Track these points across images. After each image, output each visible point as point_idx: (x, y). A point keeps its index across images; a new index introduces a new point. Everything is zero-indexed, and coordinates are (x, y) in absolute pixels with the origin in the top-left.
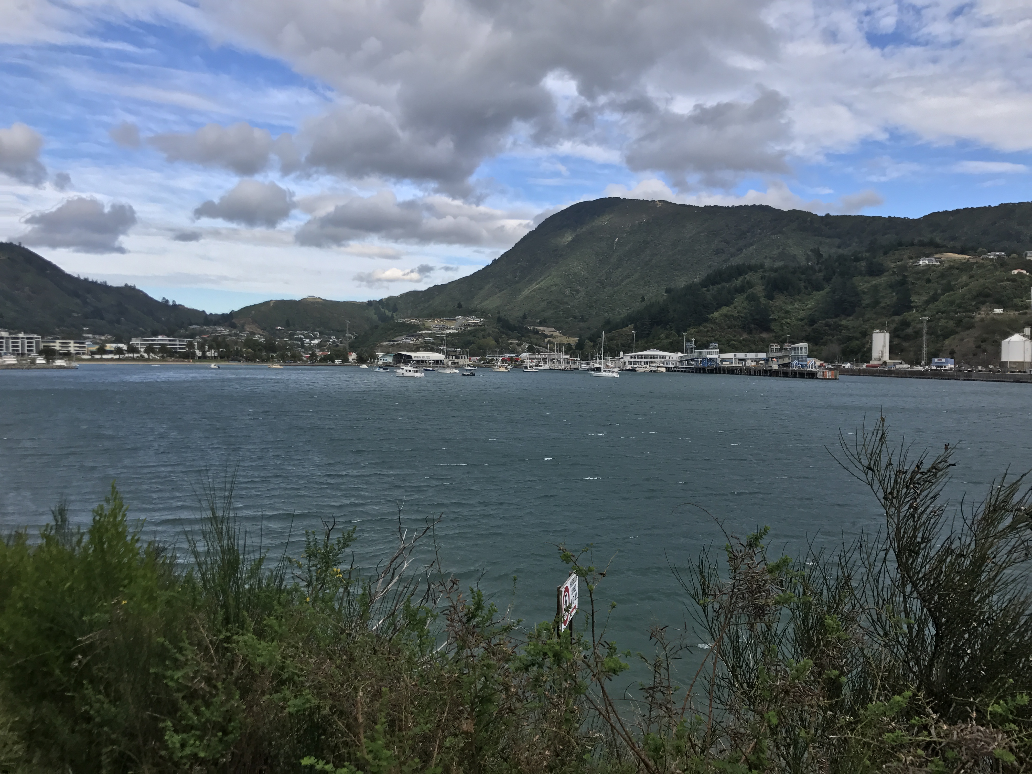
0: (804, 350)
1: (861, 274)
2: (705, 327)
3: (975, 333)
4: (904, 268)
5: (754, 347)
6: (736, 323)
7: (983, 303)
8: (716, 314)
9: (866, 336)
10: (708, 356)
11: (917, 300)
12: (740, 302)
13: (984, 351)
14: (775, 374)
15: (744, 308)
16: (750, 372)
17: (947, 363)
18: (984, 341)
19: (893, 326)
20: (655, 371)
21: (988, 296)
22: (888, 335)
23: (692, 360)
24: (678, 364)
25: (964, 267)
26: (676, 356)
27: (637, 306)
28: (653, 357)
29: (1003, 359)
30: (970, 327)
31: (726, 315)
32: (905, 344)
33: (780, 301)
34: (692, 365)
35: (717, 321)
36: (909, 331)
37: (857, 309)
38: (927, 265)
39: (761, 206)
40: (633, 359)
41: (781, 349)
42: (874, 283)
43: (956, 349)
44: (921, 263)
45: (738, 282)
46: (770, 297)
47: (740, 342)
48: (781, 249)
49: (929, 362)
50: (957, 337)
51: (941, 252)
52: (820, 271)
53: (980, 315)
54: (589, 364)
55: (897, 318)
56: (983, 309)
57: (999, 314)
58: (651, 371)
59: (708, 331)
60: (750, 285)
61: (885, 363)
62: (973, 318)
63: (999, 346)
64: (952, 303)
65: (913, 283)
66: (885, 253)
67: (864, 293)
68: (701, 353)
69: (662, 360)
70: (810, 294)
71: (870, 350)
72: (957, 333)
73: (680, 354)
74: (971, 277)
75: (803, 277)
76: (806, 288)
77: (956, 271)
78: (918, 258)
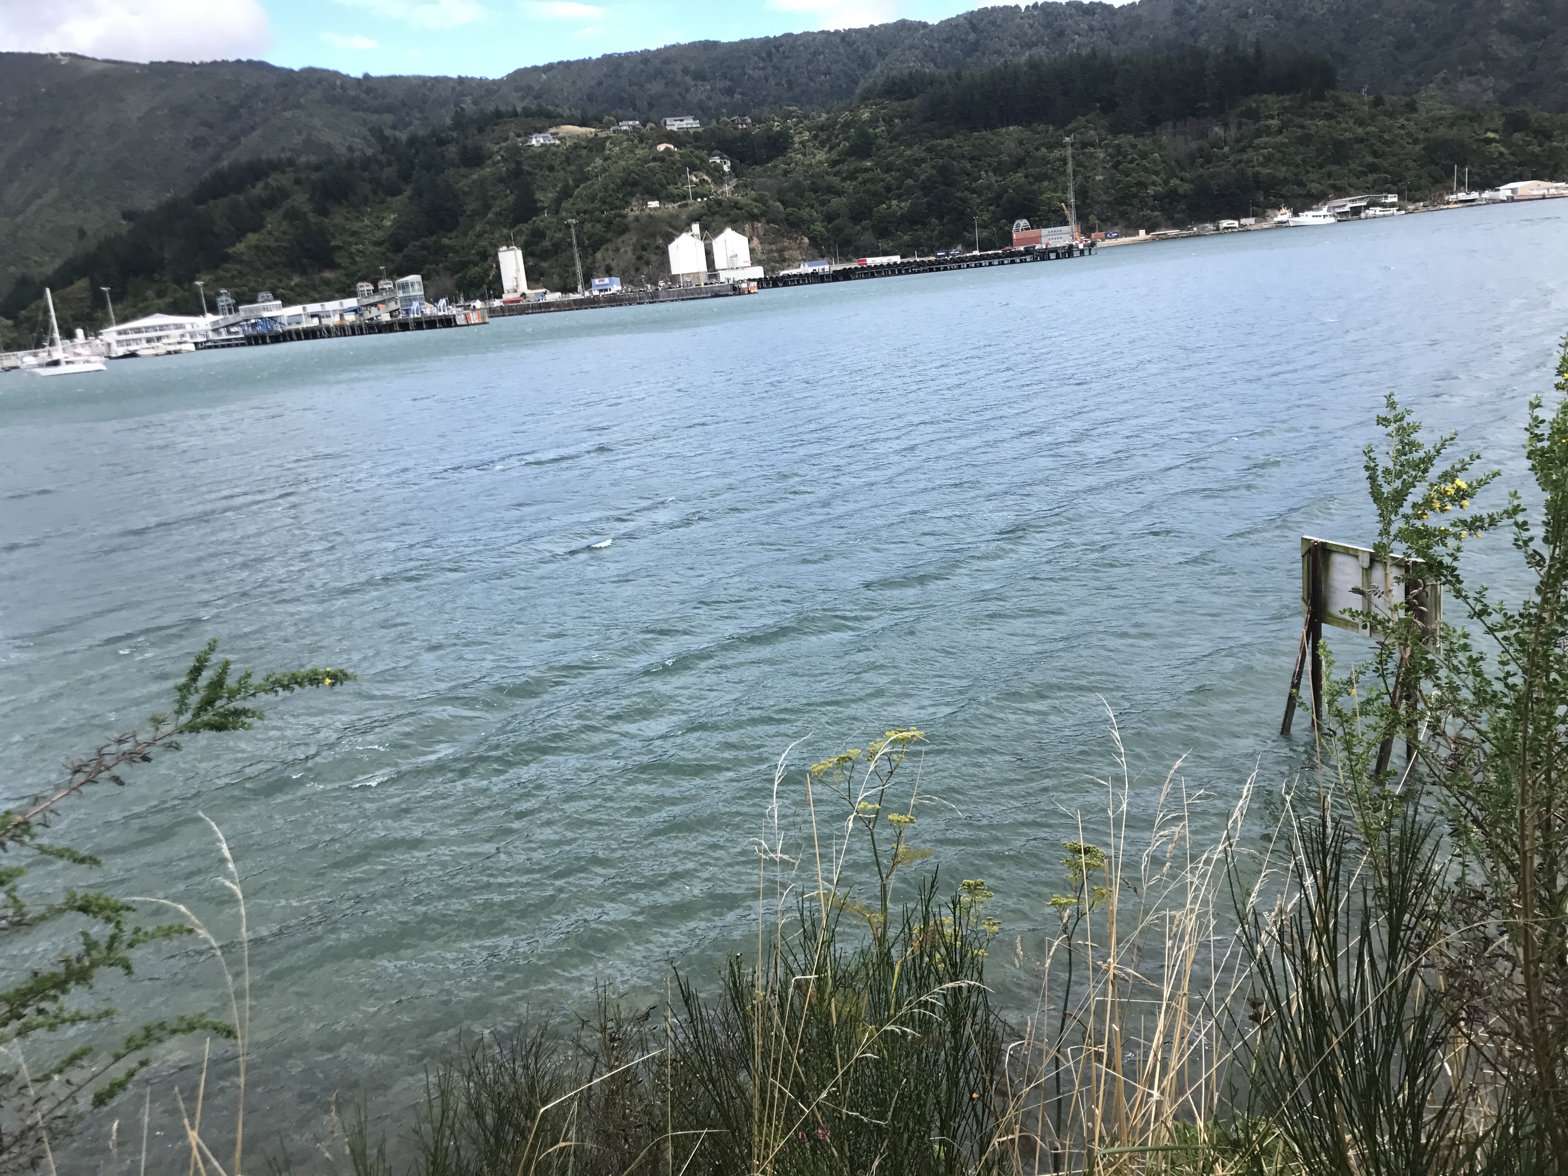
0: (416, 287)
1: (452, 164)
2: (227, 270)
3: (632, 238)
4: (516, 151)
6: (277, 259)
7: (633, 195)
8: (240, 247)
9: (490, 259)
10: (266, 314)
11: (545, 197)
12: (273, 222)
13: (648, 263)
14: (388, 328)
15: (284, 233)
16: (342, 331)
17: (611, 283)
18: (644, 249)
19: (522, 239)
21: (635, 184)
22: (519, 253)
23: (233, 325)
24: (212, 336)
25: (596, 146)
27: (70, 249)
29: (675, 271)
30: (624, 230)
31: (257, 247)
32: (545, 265)
33: (338, 217)
34: (236, 333)
35: (245, 258)
36: (547, 243)
37: (461, 219)
38: (542, 145)
39: (250, 63)
40: (123, 337)
41: (376, 291)
42: (475, 177)
43: (613, 264)
44: (534, 142)
45: (258, 190)
46: (323, 212)
47: (292, 289)
48: (305, 134)
49: (588, 285)
50: (610, 246)
51: (557, 125)
52: (389, 164)
53: (633, 211)
55: (525, 227)
56: (634, 203)
57: (655, 209)
58: (169, 353)
59: (233, 277)
61: (523, 295)
62: (625, 217)
63: (665, 253)
64: (592, 199)
65: (530, 173)
66: (481, 130)
67: (465, 194)
68: (251, 310)
69: (181, 331)
70: (382, 202)
71: (498, 277)
72: (608, 241)
73: (210, 318)
74: (606, 159)
75: (366, 175)
76: (375, 193)
77: (584, 152)
78: (528, 134)
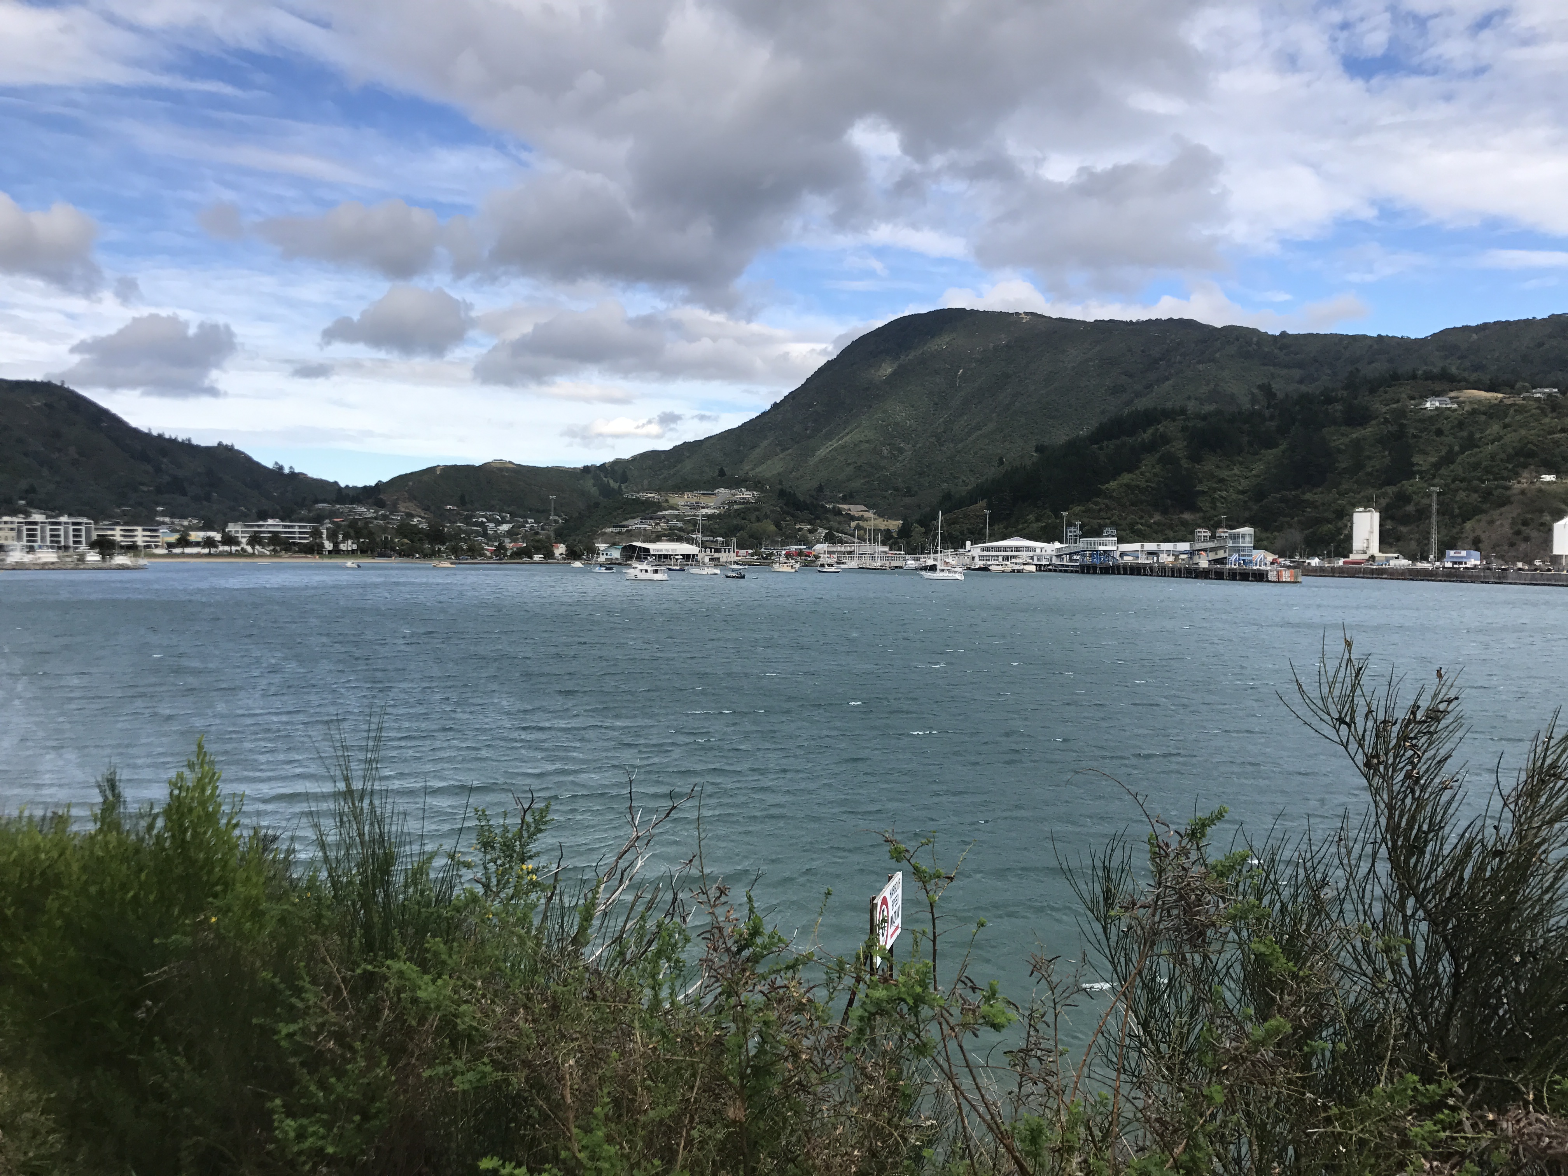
0: (1247, 539)
1: (1335, 422)
2: (1096, 504)
3: (1512, 511)
4: (1402, 413)
5: (1171, 534)
6: (1143, 498)
7: (1525, 466)
8: (1113, 484)
9: (1344, 517)
10: (1101, 548)
11: (1424, 462)
12: (1149, 466)
13: (1527, 539)
14: (1203, 574)
15: (1156, 475)
16: (1164, 572)
17: (1468, 557)
18: (1525, 523)
19: (1384, 502)
20: (1019, 571)
21: (1531, 455)
22: (1376, 516)
23: (1075, 553)
24: (1055, 561)
25: (1494, 412)
26: (1050, 549)
27: (992, 472)
28: (1017, 549)
29: (1556, 552)
30: (1505, 502)
31: (1128, 486)
32: (1403, 529)
33: (1210, 464)
34: (1076, 561)
35: (1114, 494)
36: (1410, 508)
37: (1329, 475)
38: (1437, 408)
39: (1181, 321)
40: (985, 553)
41: (1213, 537)
42: (1354, 436)
43: (1483, 537)
44: (1428, 405)
45: (1146, 436)
46: (1195, 458)
47: (1150, 526)
48: (1212, 386)
49: (1441, 557)
50: (1484, 517)
51: (1459, 389)
52: (1272, 418)
53: (1521, 484)
54: (918, 560)
55: (1391, 490)
56: (1525, 475)
57: (1549, 483)
58: (1013, 571)
59: (1100, 510)
60: (1165, 440)
61: (1373, 557)
62: (1509, 488)
63: (1549, 531)
64: (1476, 466)
65: (1415, 437)
66: (1372, 391)
67: (1339, 451)
68: (1089, 543)
69: (1031, 554)
70: (1256, 454)
71: (1349, 537)
72: (1485, 512)
73: (1057, 545)
74: (1505, 426)
75: (1246, 427)
76: (1251, 444)
77: (1483, 418)
78: (1424, 397)
